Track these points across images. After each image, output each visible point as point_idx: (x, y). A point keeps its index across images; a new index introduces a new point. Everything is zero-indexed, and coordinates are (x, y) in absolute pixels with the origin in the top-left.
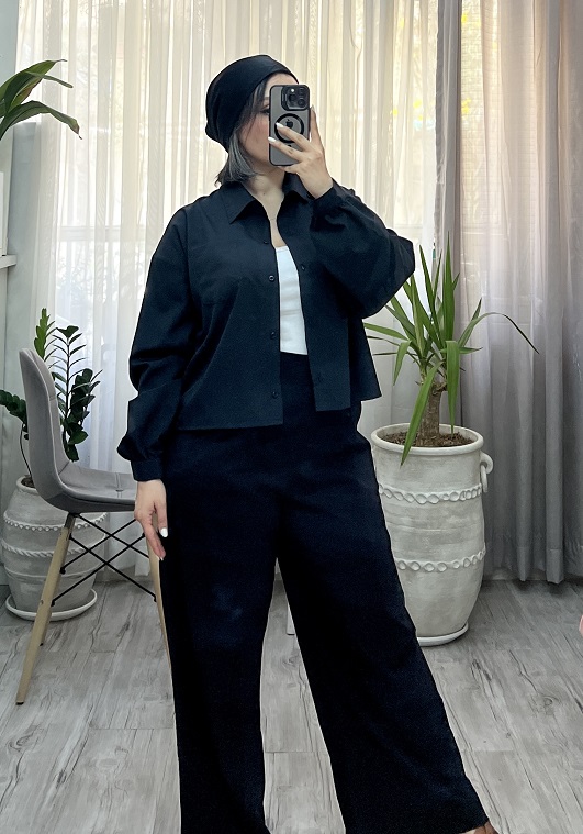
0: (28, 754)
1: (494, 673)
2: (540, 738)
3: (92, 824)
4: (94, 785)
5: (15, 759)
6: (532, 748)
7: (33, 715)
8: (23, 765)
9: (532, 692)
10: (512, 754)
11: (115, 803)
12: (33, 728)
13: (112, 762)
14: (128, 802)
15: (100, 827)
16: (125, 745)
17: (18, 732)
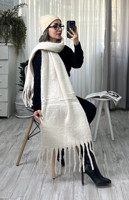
0: (19, 137)
1: (115, 124)
2: (122, 135)
3: (30, 149)
4: (31, 143)
5: (16, 138)
6: (120, 137)
7: (21, 131)
8: (17, 139)
9: (122, 127)
10: (116, 138)
11: (35, 145)
12: (20, 133)
13: (36, 139)
14: (38, 145)
15: (31, 150)
16: (39, 136)
17: (18, 134)
